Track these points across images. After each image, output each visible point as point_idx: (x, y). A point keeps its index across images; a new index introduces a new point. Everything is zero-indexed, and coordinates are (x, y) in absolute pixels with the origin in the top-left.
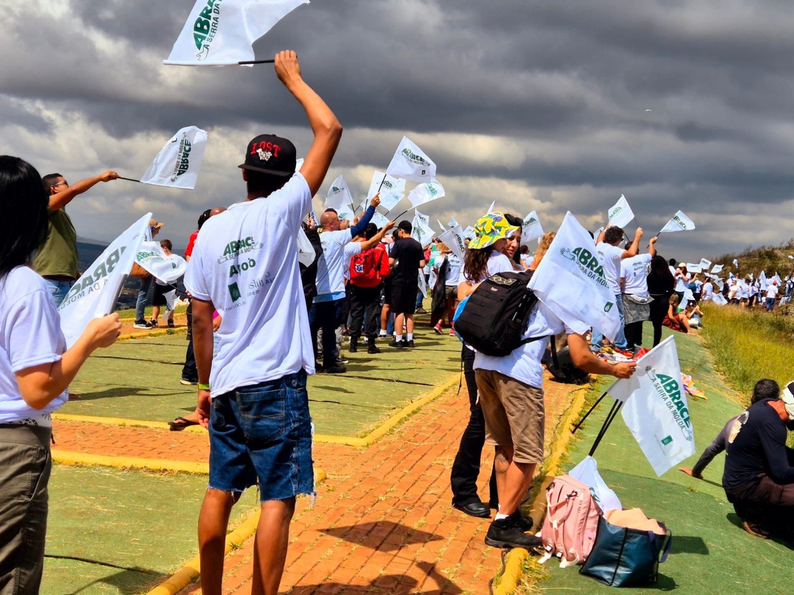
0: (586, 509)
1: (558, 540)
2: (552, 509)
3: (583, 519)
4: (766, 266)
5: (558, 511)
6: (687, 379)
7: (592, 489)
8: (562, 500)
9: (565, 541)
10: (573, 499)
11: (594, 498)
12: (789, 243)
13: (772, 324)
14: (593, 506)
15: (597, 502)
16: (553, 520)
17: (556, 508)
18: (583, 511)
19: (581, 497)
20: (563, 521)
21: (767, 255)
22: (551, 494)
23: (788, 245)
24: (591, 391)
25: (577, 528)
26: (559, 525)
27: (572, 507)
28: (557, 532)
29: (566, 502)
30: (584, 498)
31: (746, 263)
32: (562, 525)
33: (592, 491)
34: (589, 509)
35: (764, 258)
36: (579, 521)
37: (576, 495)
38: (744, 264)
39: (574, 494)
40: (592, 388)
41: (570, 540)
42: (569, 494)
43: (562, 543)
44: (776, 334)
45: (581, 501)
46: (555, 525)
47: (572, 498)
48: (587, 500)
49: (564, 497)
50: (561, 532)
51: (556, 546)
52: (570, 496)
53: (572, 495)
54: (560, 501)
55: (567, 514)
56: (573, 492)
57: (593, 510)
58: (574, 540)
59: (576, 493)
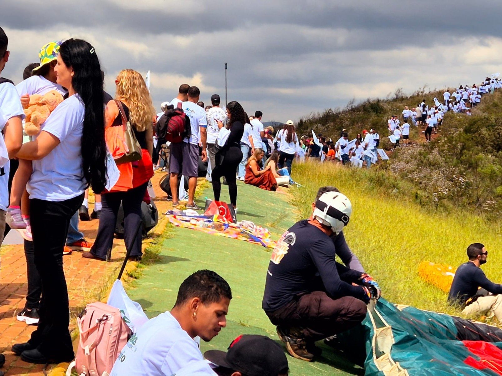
0: (117, 332)
1: (91, 365)
2: (85, 336)
3: (115, 342)
4: (371, 120)
5: (90, 337)
6: (263, 232)
7: (122, 311)
8: (93, 324)
9: (99, 366)
10: (104, 323)
11: (124, 320)
12: (396, 94)
13: (371, 180)
14: (124, 329)
15: (127, 324)
16: (85, 346)
17: (88, 334)
18: (115, 334)
19: (111, 321)
20: (95, 346)
21: (372, 109)
22: (83, 321)
23: (395, 97)
24: (153, 245)
25: (109, 352)
26: (91, 350)
27: (103, 331)
28: (89, 357)
29: (97, 327)
30: (115, 321)
31: (350, 119)
32: (95, 349)
33: (122, 313)
34: (120, 332)
35: (369, 112)
36: (110, 345)
37: (107, 319)
38: (347, 119)
39: (105, 318)
40: (155, 242)
41: (103, 365)
42: (100, 318)
43: (95, 369)
44: (375, 190)
45: (112, 324)
46: (87, 351)
47: (102, 322)
48: (118, 322)
49: (95, 322)
50: (93, 357)
51: (90, 372)
52: (100, 321)
53: (104, 320)
54: (92, 327)
55: (98, 338)
56: (104, 316)
57: (125, 333)
58: (107, 363)
59: (107, 316)
